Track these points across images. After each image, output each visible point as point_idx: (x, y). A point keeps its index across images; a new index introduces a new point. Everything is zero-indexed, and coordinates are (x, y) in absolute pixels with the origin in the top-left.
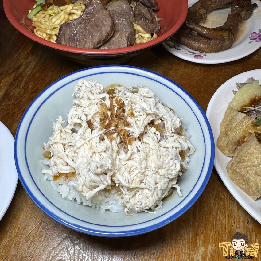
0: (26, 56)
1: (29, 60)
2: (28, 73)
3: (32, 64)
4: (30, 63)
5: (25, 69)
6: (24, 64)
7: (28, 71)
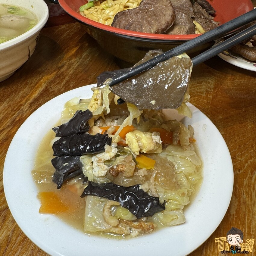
0: (69, 57)
1: (72, 61)
2: (70, 73)
3: (75, 65)
4: (72, 64)
5: (67, 69)
6: (67, 64)
7: (71, 72)
